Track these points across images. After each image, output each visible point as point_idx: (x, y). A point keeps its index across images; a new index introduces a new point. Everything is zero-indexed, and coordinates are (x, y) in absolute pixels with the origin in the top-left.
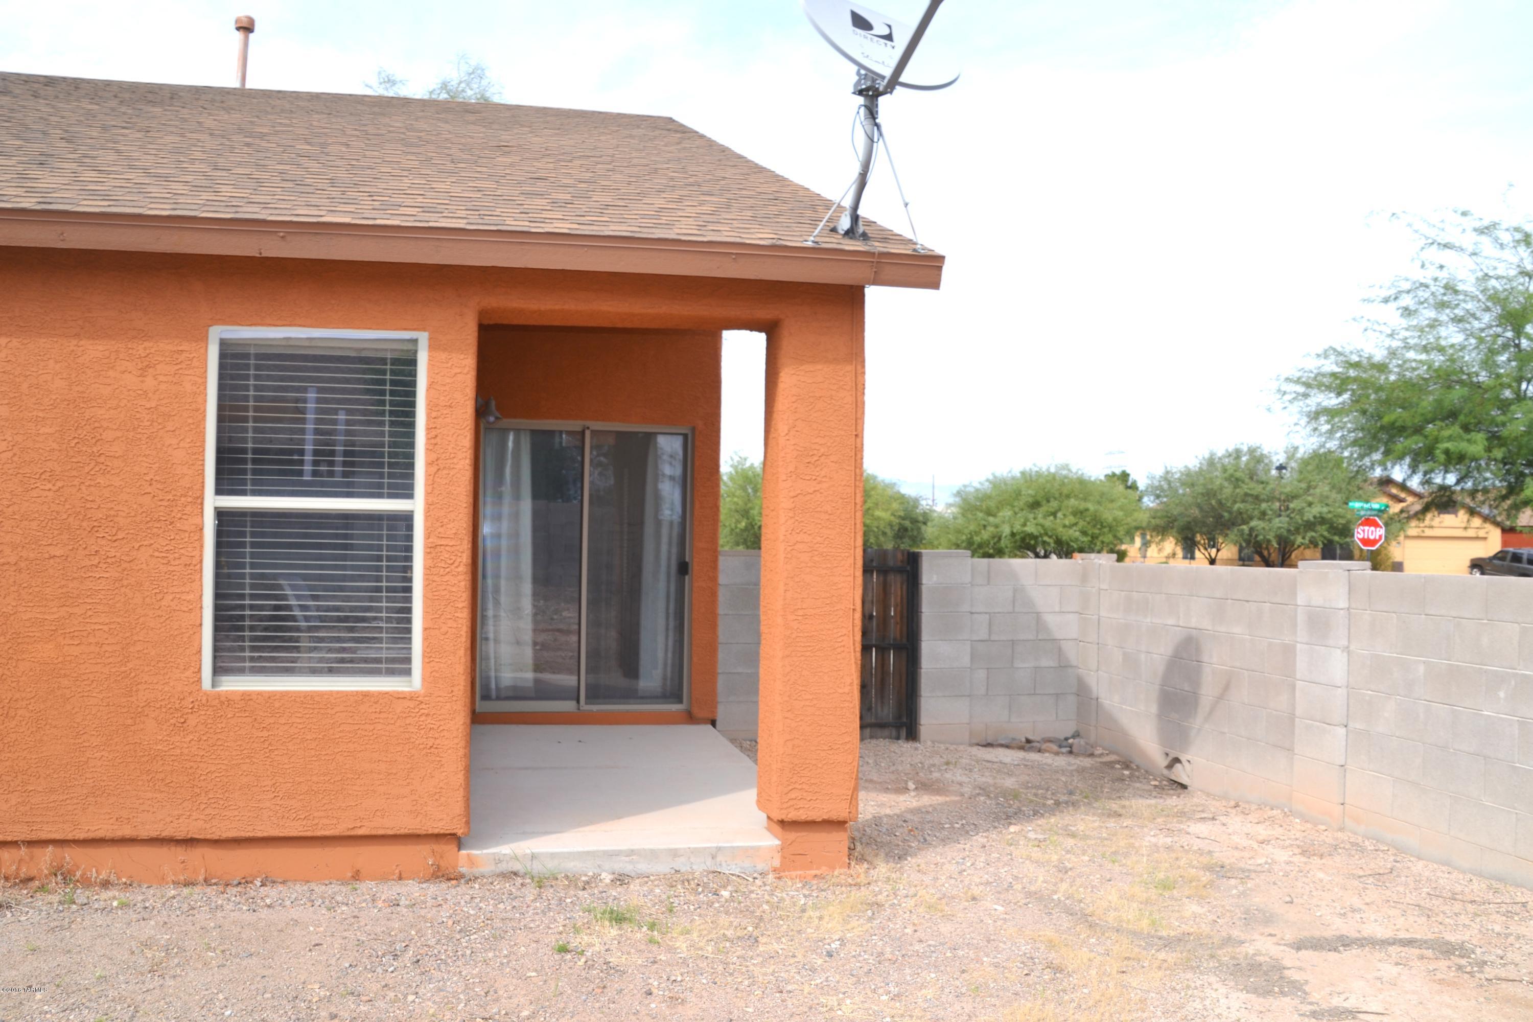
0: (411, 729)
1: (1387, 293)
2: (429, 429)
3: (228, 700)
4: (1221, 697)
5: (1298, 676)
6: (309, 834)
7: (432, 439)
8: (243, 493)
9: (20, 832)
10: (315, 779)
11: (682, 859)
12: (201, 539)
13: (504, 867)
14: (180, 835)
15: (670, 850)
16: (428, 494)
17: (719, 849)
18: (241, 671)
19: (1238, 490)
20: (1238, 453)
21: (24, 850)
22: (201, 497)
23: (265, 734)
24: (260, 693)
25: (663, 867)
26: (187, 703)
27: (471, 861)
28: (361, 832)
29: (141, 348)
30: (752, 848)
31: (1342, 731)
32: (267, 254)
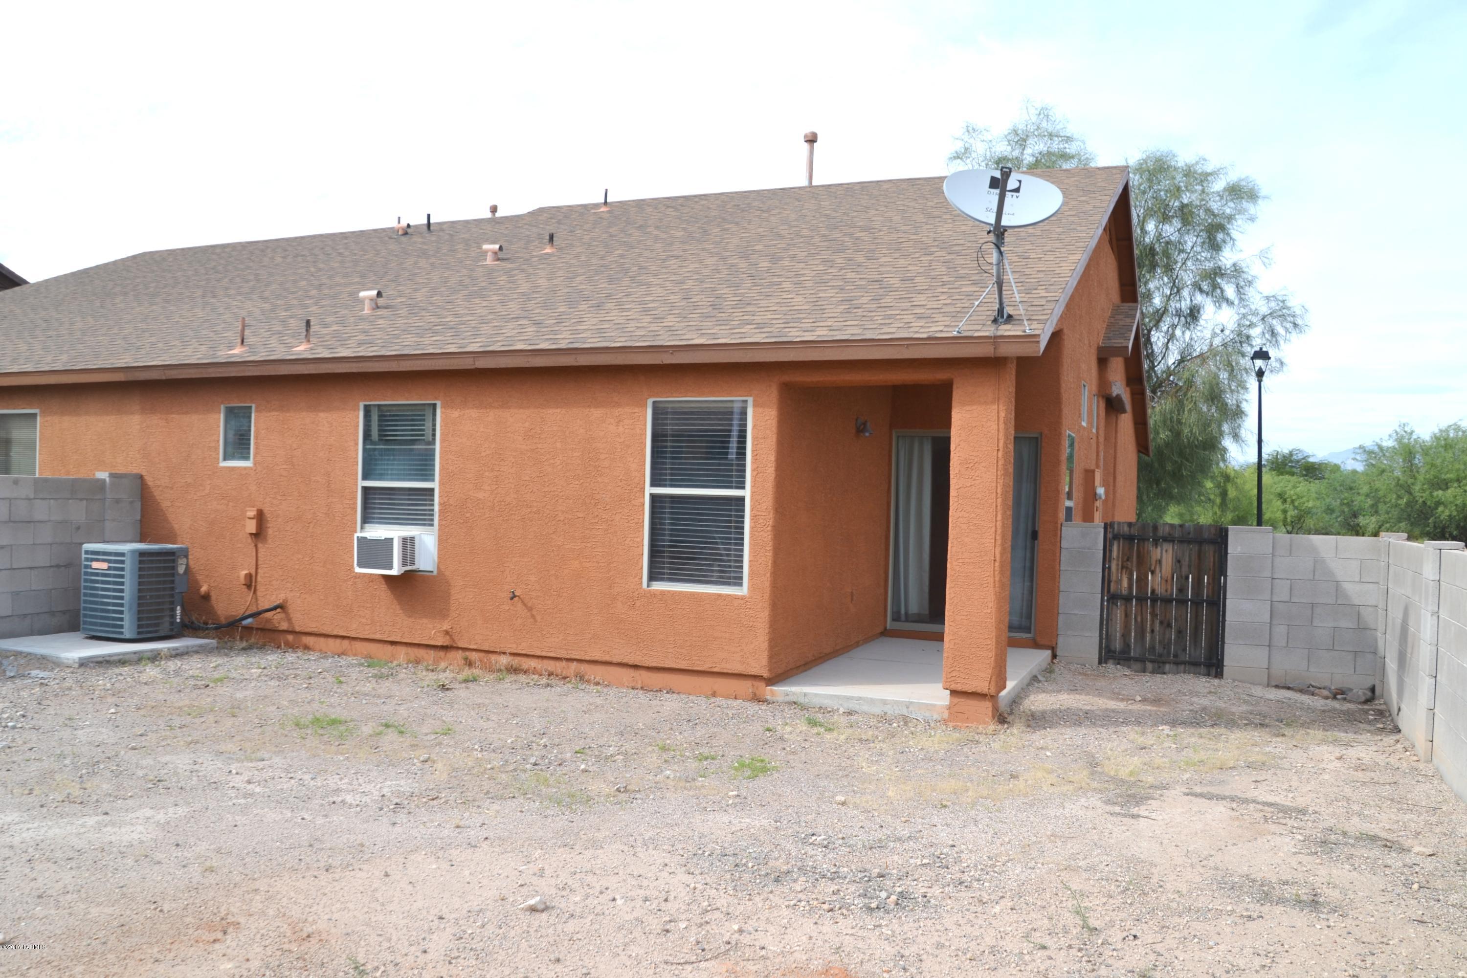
0: (742, 616)
2: (753, 451)
3: (654, 594)
6: (690, 668)
7: (755, 456)
8: (665, 486)
9: (563, 654)
10: (694, 639)
11: (889, 706)
12: (643, 510)
13: (789, 699)
14: (631, 663)
15: (882, 700)
16: (753, 487)
17: (911, 703)
18: (662, 580)
21: (564, 663)
22: (644, 488)
23: (671, 613)
24: (669, 592)
25: (877, 710)
26: (635, 594)
27: (773, 693)
28: (715, 670)
29: (617, 412)
30: (932, 705)
32: (665, 362)
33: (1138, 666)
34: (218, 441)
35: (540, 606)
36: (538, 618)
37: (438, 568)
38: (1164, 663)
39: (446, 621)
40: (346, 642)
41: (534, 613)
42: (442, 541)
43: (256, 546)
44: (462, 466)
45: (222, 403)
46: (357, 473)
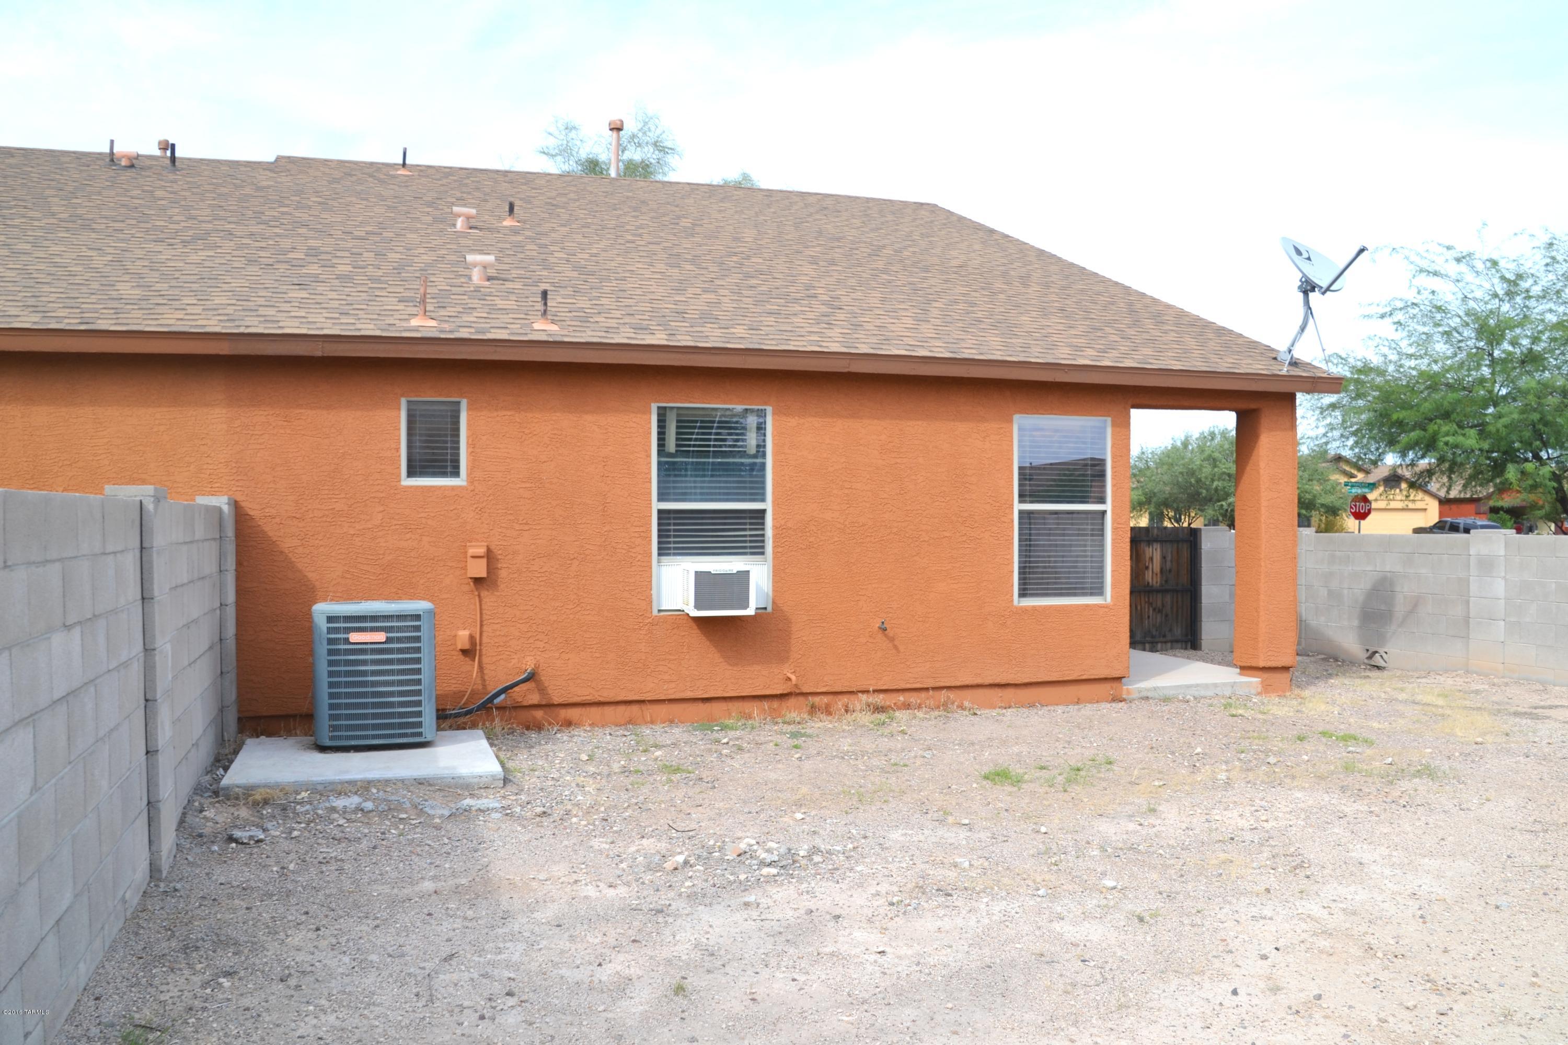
0: (1107, 623)
1: (1382, 311)
2: (1113, 468)
3: (1025, 610)
4: (1411, 612)
5: (1471, 594)
6: (1059, 679)
7: (1114, 473)
8: (1032, 502)
9: (930, 683)
10: (1063, 650)
12: (1013, 526)
13: (1144, 694)
14: (1003, 682)
15: (1214, 684)
16: (1113, 501)
17: (1235, 683)
18: (1031, 595)
19: (1216, 470)
20: (1212, 435)
21: (931, 692)
22: (1012, 505)
23: (1042, 627)
24: (1040, 606)
26: (1007, 612)
27: (1128, 692)
28: (1084, 677)
29: (983, 427)
30: (1249, 682)
31: (1502, 623)
32: (1057, 380)
33: (1140, 646)
34: (398, 450)
35: (903, 635)
36: (901, 648)
37: (774, 602)
38: (1157, 643)
39: (787, 665)
40: (635, 708)
41: (896, 643)
42: (778, 575)
43: (479, 596)
44: (803, 483)
45: (402, 396)
46: (650, 493)
